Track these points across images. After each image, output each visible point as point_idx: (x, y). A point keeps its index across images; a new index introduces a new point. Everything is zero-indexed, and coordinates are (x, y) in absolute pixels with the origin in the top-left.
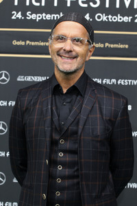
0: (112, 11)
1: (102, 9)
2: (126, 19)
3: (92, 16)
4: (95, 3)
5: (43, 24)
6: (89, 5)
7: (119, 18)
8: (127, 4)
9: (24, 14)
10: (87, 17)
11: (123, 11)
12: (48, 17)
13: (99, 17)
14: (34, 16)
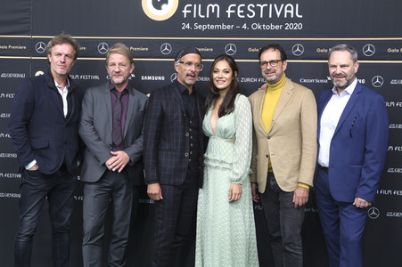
0: (266, 20)
1: (257, 19)
2: (277, 27)
3: (249, 26)
4: (251, 14)
5: (208, 33)
6: (246, 16)
7: (272, 27)
8: (278, 14)
9: (192, 26)
10: (245, 27)
11: (275, 20)
12: (212, 27)
13: (255, 26)
14: (200, 27)
